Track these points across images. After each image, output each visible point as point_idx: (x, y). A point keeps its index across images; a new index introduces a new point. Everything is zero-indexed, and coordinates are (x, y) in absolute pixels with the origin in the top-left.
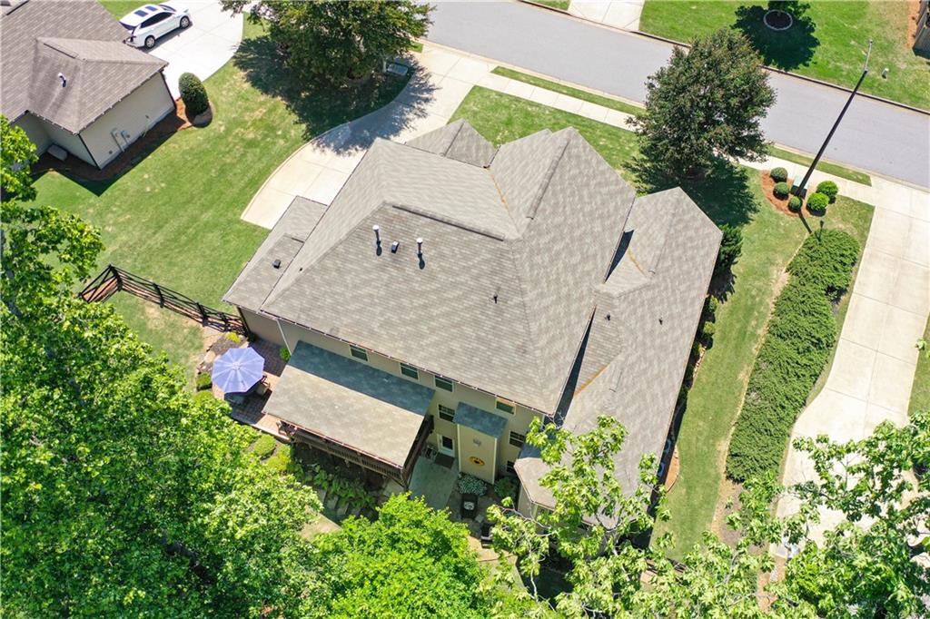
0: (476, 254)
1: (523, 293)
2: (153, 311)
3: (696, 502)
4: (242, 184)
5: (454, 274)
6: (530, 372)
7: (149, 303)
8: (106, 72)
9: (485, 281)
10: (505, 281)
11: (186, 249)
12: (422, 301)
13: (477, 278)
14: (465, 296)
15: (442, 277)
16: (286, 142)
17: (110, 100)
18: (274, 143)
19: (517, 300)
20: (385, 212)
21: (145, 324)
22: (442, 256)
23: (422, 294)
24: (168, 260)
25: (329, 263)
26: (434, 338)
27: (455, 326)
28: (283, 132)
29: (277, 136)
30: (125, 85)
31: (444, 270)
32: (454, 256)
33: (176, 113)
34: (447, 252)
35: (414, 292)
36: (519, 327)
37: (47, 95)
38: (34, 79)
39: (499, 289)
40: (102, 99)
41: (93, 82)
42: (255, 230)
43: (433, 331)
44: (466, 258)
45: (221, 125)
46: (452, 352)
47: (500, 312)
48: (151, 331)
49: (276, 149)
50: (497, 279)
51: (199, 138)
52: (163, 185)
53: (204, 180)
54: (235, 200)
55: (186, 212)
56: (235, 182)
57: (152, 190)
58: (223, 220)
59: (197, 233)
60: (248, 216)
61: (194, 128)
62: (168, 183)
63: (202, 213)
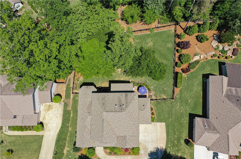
0: (108, 109)
1: (100, 106)
2: (165, 97)
3: (74, 105)
4: (169, 131)
5: (111, 105)
6: (96, 97)
7: (166, 98)
8: (201, 133)
9: (106, 106)
10: (103, 106)
11: (169, 111)
12: (114, 101)
13: (107, 106)
14: (108, 103)
15: (112, 104)
16: (169, 146)
17: (196, 128)
18: (171, 144)
19: (101, 105)
20: (124, 110)
21: (164, 94)
22: (113, 107)
23: (115, 101)
24: (169, 107)
25: (130, 101)
26: (111, 97)
27: (108, 99)
28: (171, 148)
29: (171, 147)
30: (197, 133)
31: (113, 105)
32: (112, 107)
33: (192, 140)
34: (113, 108)
35: (116, 101)
36: (99, 101)
37: (207, 123)
38: (213, 126)
39: (104, 105)
40: (197, 127)
41: (201, 129)
42: (160, 121)
43: (111, 98)
44: (109, 108)
45: (182, 142)
46: (108, 96)
47: (103, 102)
48: (163, 94)
49: (170, 143)
50: (104, 106)
51: (184, 137)
52: (181, 122)
53: (176, 127)
54: (168, 126)
55: (174, 118)
56: (171, 130)
57: (182, 119)
58: (167, 121)
59: (169, 115)
60: (164, 124)
61: (186, 138)
62: (181, 123)
63: (171, 120)
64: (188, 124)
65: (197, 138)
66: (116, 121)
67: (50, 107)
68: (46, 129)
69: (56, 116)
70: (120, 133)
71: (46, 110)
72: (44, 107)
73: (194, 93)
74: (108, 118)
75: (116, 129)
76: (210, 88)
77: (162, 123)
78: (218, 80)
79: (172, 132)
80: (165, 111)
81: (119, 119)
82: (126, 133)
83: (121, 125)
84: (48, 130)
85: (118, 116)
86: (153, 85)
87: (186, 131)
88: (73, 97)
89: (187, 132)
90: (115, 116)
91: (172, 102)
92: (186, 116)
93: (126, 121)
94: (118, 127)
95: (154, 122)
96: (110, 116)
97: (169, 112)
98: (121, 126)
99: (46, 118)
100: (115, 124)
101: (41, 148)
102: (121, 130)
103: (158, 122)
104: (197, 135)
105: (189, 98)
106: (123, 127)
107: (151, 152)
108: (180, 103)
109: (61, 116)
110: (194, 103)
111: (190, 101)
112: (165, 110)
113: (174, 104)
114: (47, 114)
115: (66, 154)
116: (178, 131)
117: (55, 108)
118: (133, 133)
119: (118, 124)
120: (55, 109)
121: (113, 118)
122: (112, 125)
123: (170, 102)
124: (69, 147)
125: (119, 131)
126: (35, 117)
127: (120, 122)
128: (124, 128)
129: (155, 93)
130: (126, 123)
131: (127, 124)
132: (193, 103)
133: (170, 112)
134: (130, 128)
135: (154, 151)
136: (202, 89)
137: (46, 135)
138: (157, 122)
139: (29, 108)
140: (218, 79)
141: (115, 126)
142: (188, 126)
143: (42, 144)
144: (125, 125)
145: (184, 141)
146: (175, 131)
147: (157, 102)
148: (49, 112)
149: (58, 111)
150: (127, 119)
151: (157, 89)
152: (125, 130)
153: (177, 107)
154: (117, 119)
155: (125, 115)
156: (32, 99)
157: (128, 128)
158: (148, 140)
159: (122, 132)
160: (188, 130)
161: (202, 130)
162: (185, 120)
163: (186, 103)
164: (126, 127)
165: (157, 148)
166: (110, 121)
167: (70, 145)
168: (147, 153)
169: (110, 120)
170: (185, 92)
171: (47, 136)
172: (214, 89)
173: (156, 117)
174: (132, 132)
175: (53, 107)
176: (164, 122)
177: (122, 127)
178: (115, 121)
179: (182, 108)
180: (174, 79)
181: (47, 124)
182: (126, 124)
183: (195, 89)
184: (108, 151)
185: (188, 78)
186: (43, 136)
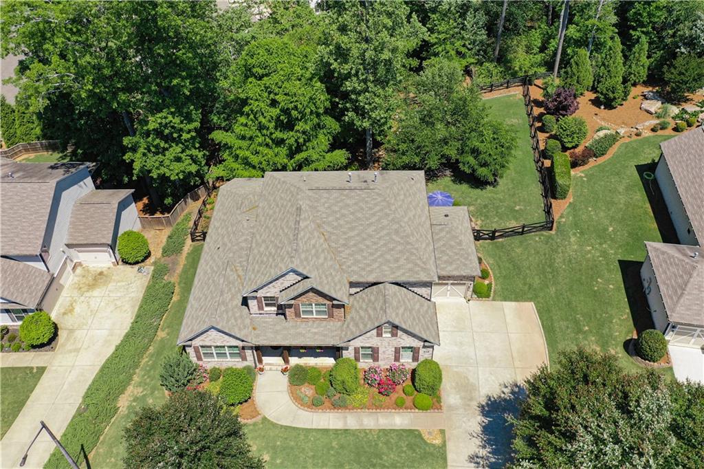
0: (321, 185)
3: (192, 270)
4: (555, 325)
8: (682, 276)
9: (312, 182)
10: (301, 183)
11: (541, 266)
19: (295, 182)
21: (516, 221)
22: (339, 183)
24: (542, 253)
36: (290, 179)
40: (661, 265)
41: (677, 265)
45: (617, 353)
48: (510, 220)
51: (617, 334)
52: (596, 288)
53: (579, 309)
54: (549, 311)
55: (565, 284)
56: (561, 323)
57: (597, 282)
58: (541, 294)
59: (546, 277)
60: (530, 306)
61: (628, 338)
62: (595, 291)
63: (557, 290)
64: (624, 291)
65: (672, 298)
66: (347, 222)
67: (101, 279)
68: (63, 345)
69: (116, 305)
70: (363, 269)
71: (81, 286)
72: (76, 279)
73: (621, 209)
74: (318, 211)
75: (347, 252)
76: (673, 168)
77: (522, 303)
78: (691, 142)
79: (568, 327)
80: (529, 268)
81: (359, 215)
82: (385, 268)
83: (364, 236)
84: (69, 348)
85: (354, 201)
86: (474, 203)
87: (622, 315)
88: (191, 249)
89: (626, 316)
90: (342, 200)
91: (550, 237)
92: (609, 271)
93: (385, 222)
94: (355, 245)
95: (491, 298)
96: (326, 202)
97: (543, 268)
98: (364, 239)
99: (75, 310)
100: (345, 233)
101: (19, 411)
102: (365, 258)
103: (505, 299)
104: (667, 289)
105: (606, 222)
106: (375, 243)
107: (490, 400)
108: (579, 238)
109: (133, 307)
110: (629, 234)
111: (611, 229)
112: (526, 264)
113: (557, 243)
114: (82, 298)
115: (125, 409)
116: (591, 319)
117: (119, 281)
118: (410, 270)
119: (356, 232)
120: (118, 284)
121: (337, 209)
122: (330, 237)
123: (540, 238)
124: (146, 384)
125: (357, 262)
126: (38, 279)
127: (362, 225)
128: (376, 250)
129: (483, 221)
130: (383, 228)
131: (388, 234)
132: (626, 235)
133: (546, 267)
134: (399, 248)
135: (503, 395)
136: (646, 198)
137: (59, 366)
138: (501, 301)
139: (30, 229)
140: (689, 139)
141: (342, 241)
142: (626, 300)
143: (28, 397)
144: (380, 239)
145: (622, 347)
146: (576, 322)
147: (493, 244)
148: (91, 293)
149: (127, 289)
150: (387, 215)
151: (488, 212)
152: (381, 255)
153: (568, 247)
154: (352, 213)
155: (379, 199)
156: (49, 198)
157: (392, 250)
158: (474, 357)
159: (369, 265)
160: (628, 310)
161: (683, 266)
162: (608, 281)
163: (600, 237)
164: (385, 245)
165: (516, 385)
166: (324, 223)
167: (149, 377)
168: (475, 404)
169: (324, 216)
170: (590, 209)
171: (59, 368)
172: (687, 166)
173: (496, 285)
174: (410, 266)
175: (113, 278)
176: (530, 300)
177: (368, 247)
178: (342, 222)
179: (589, 248)
180: (543, 183)
181: (71, 331)
182: (385, 232)
183: (622, 199)
184: (307, 391)
185: (590, 177)
186: (42, 370)
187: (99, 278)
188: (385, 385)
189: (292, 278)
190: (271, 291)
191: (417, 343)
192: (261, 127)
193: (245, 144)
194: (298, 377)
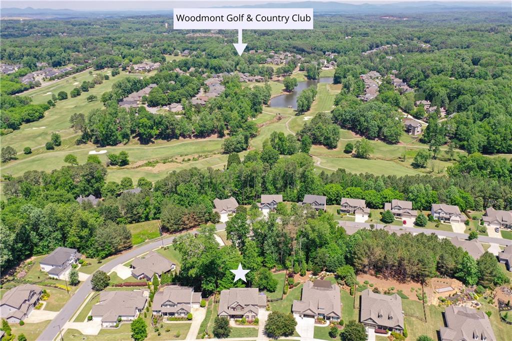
69: (201, 314)
71: (194, 311)
82: (250, 303)
84: (195, 320)
91: (281, 301)
105: (292, 299)
108: (287, 301)
125: (246, 301)
143: (190, 328)
148: (196, 312)
171: (194, 323)
173: (271, 309)
175: (200, 309)
179: (288, 303)
181: (195, 317)
183: (296, 294)
184: (238, 323)
185: (293, 290)
186: (191, 323)
187: (197, 310)
188: (250, 322)
189: (236, 303)
190: (232, 306)
191: (255, 315)
192: (228, 279)
193: (224, 283)
194: (236, 321)
